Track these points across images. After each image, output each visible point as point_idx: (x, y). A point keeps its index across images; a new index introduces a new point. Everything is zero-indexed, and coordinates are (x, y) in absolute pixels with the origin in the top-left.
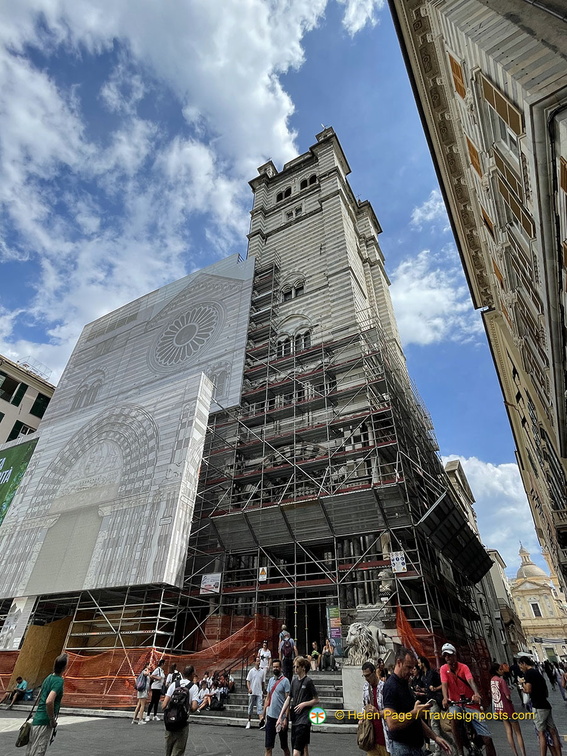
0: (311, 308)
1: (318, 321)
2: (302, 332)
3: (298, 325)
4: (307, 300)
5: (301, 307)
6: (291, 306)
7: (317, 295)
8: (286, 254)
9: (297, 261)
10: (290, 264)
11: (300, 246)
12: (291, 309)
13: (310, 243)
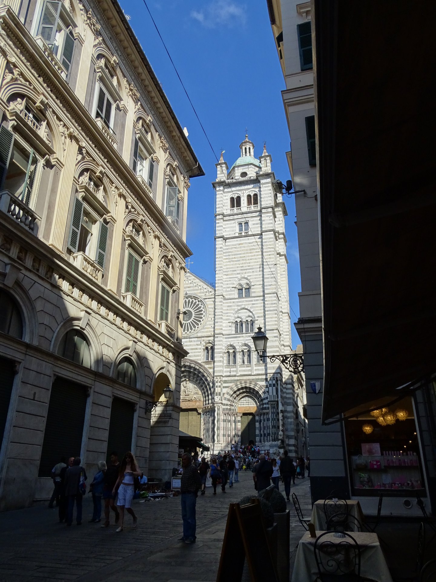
0: (255, 307)
1: (258, 317)
2: (249, 319)
3: (247, 315)
4: (252, 301)
5: (249, 304)
6: (243, 301)
7: (257, 300)
8: (239, 261)
9: (246, 269)
10: (241, 270)
11: (248, 258)
12: (243, 303)
13: (254, 259)
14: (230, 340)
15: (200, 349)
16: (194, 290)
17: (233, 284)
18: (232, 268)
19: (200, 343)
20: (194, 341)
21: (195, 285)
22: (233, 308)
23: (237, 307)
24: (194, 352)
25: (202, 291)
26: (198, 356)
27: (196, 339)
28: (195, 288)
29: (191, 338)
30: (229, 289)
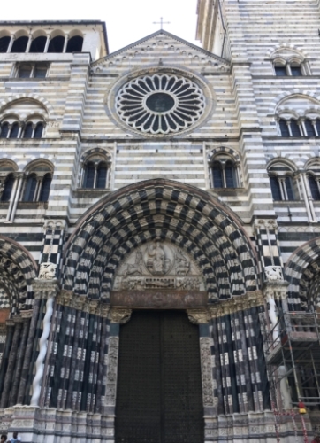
3: (308, 107)
5: (310, 89)
8: (272, 23)
9: (291, 36)
10: (280, 36)
11: (289, 21)
12: (296, 86)
13: (303, 23)
14: (276, 148)
15: (202, 163)
16: (175, 60)
17: (266, 55)
18: (258, 32)
19: (198, 151)
20: (185, 147)
21: (178, 52)
22: (274, 92)
23: (282, 92)
24: (186, 169)
25: (197, 62)
26: (196, 176)
27: (189, 143)
28: (178, 57)
29: (176, 140)
30: (259, 63)
